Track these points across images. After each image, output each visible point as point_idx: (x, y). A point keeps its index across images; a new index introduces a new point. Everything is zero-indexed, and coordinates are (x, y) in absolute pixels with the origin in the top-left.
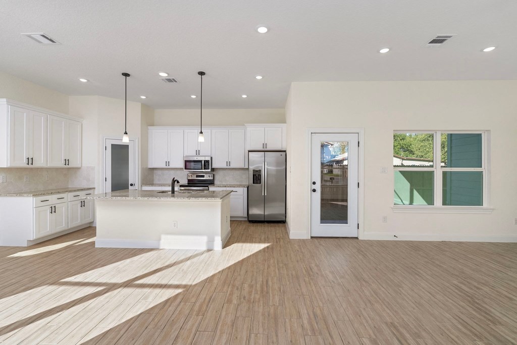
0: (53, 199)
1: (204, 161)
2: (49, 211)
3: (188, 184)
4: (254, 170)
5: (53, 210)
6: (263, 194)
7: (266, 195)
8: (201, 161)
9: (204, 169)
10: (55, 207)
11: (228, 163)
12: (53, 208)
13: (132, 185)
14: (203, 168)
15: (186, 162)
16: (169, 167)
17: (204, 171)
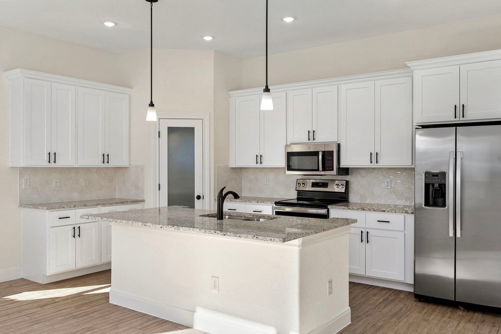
0: (76, 215)
1: (324, 152)
2: (71, 233)
3: (298, 199)
4: (426, 173)
5: (77, 232)
6: (451, 234)
7: (458, 235)
8: (316, 154)
9: (324, 170)
10: (79, 227)
11: (375, 157)
12: (77, 230)
13: (199, 197)
14: (321, 168)
15: (290, 155)
16: (261, 166)
17: (323, 173)
